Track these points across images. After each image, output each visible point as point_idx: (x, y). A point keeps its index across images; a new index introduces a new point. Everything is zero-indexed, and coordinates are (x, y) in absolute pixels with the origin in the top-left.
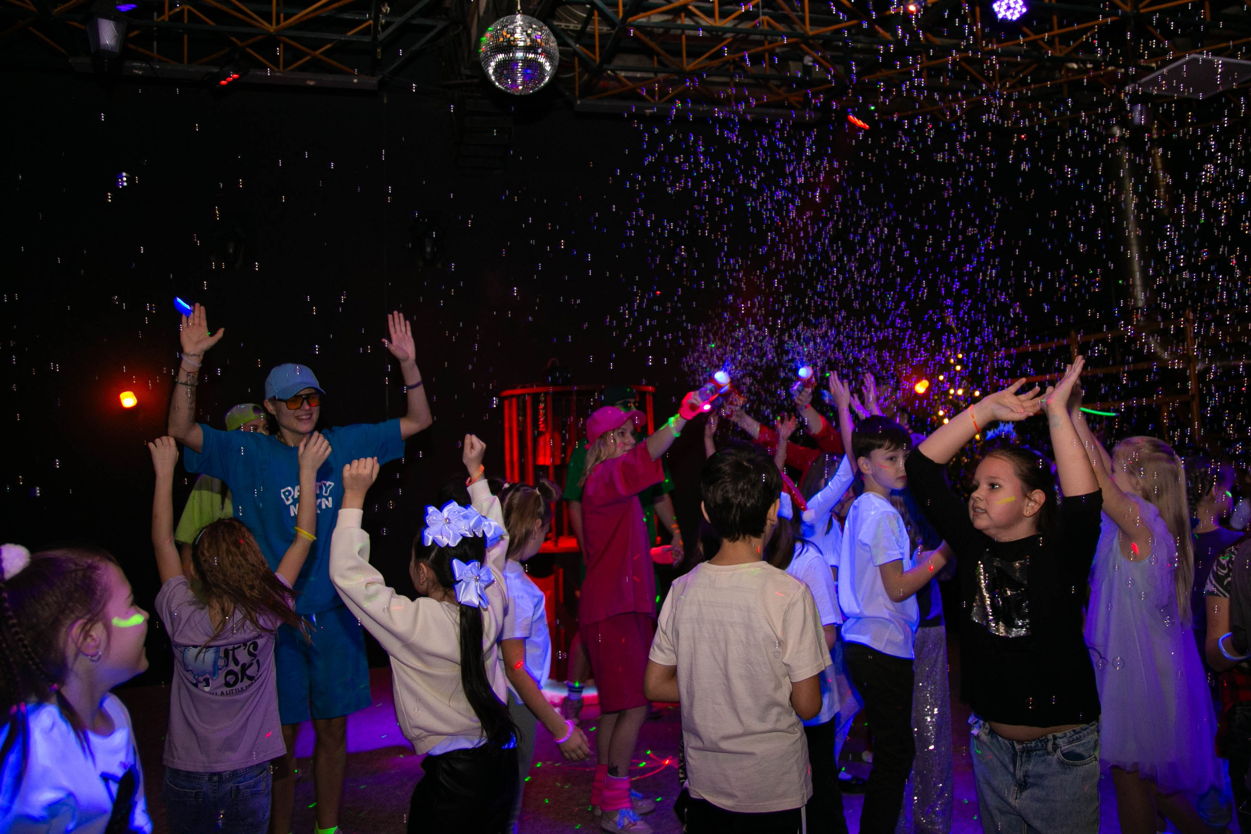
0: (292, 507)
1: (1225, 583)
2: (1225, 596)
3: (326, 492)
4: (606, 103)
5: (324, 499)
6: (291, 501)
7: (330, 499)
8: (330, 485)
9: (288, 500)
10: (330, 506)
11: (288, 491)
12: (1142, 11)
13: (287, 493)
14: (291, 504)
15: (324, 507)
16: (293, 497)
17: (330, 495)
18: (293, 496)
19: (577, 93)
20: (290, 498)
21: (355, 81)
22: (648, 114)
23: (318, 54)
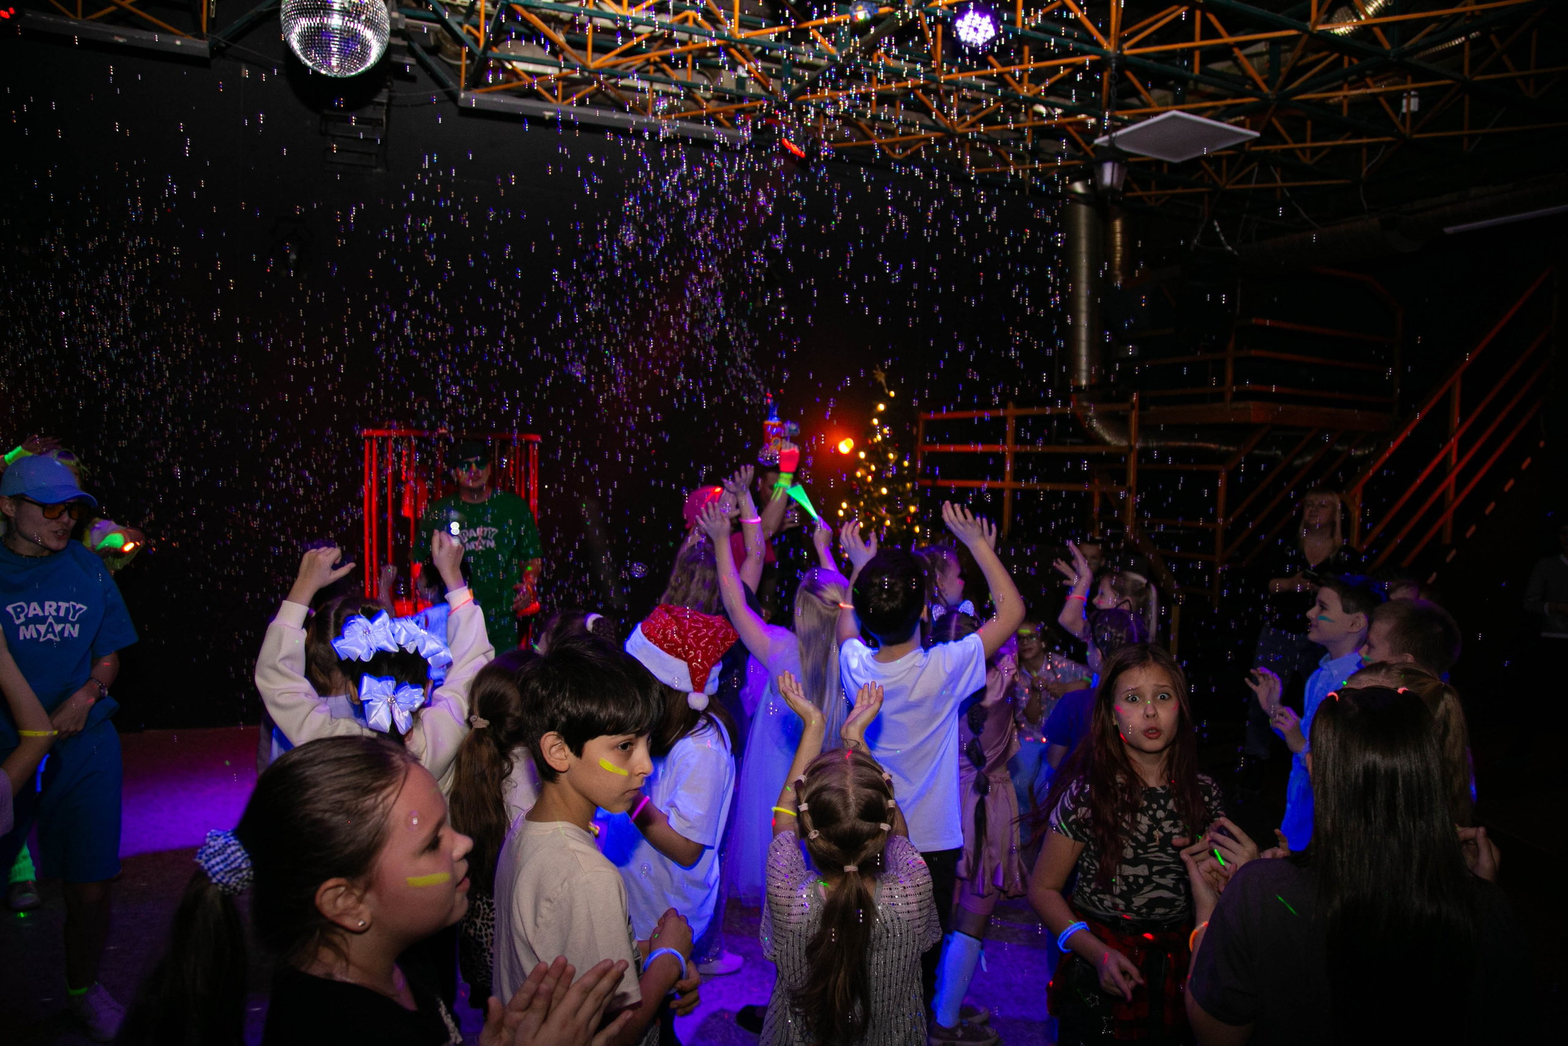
0: (23, 628)
1: (1070, 820)
2: (1067, 835)
3: (73, 617)
4: (495, 99)
5: (68, 625)
6: (23, 619)
7: (77, 626)
8: (81, 609)
9: (18, 618)
10: (76, 635)
11: (21, 607)
12: (1127, 52)
13: (19, 610)
14: (22, 624)
15: (66, 634)
16: (26, 616)
17: (77, 622)
18: (27, 613)
19: (463, 83)
20: (22, 616)
21: (178, 43)
22: (547, 118)
23: (127, 4)
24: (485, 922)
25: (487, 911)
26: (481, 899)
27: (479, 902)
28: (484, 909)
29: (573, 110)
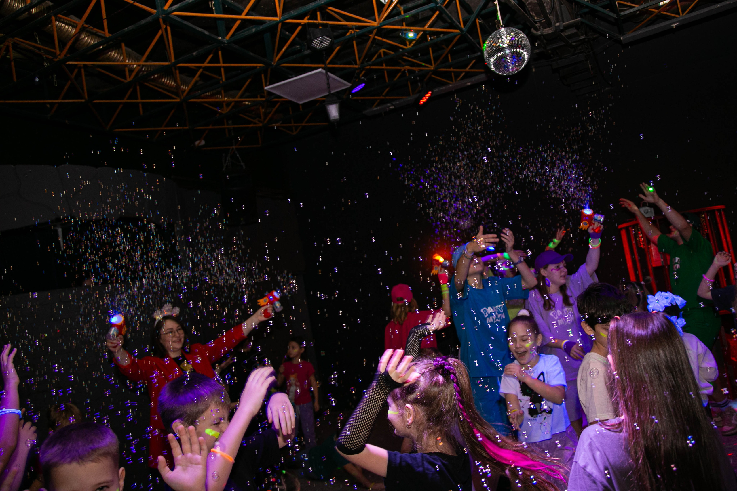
4: (640, 32)
7: (504, 314)
13: (485, 311)
14: (487, 317)
20: (487, 313)
22: (674, 27)
23: (467, 69)
29: (689, 16)
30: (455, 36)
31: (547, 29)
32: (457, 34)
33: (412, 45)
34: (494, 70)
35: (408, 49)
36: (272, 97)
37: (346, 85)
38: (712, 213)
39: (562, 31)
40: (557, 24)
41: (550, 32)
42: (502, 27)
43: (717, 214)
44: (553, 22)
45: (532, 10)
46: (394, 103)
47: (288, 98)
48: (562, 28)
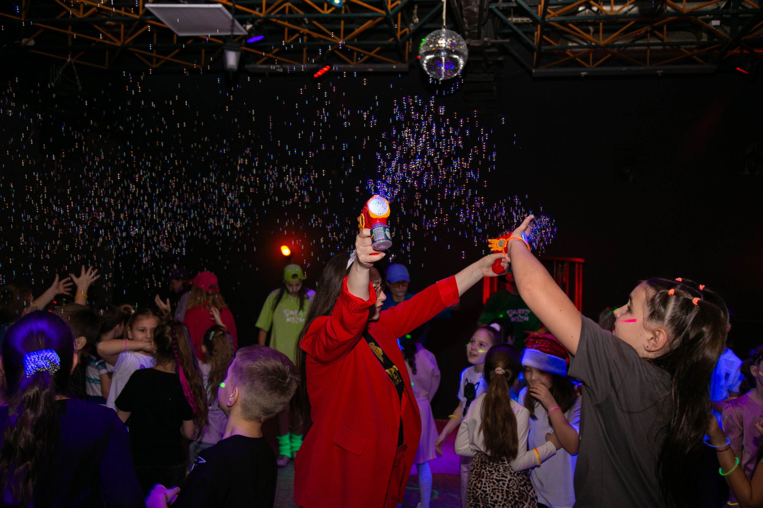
4: (552, 70)
19: (535, 64)
21: (394, 67)
22: (583, 76)
23: (372, 54)
24: (488, 480)
25: (489, 474)
26: (485, 469)
27: (483, 470)
28: (487, 474)
29: (598, 69)
30: (378, 17)
31: (475, 41)
32: (381, 15)
33: (330, 11)
34: (426, 69)
35: (325, 14)
36: (149, 17)
37: (241, 31)
38: (572, 264)
39: (489, 47)
40: (486, 39)
41: (477, 45)
42: (444, 27)
43: (577, 266)
44: (482, 35)
45: (466, 17)
46: (284, 66)
47: (168, 25)
48: (489, 44)
